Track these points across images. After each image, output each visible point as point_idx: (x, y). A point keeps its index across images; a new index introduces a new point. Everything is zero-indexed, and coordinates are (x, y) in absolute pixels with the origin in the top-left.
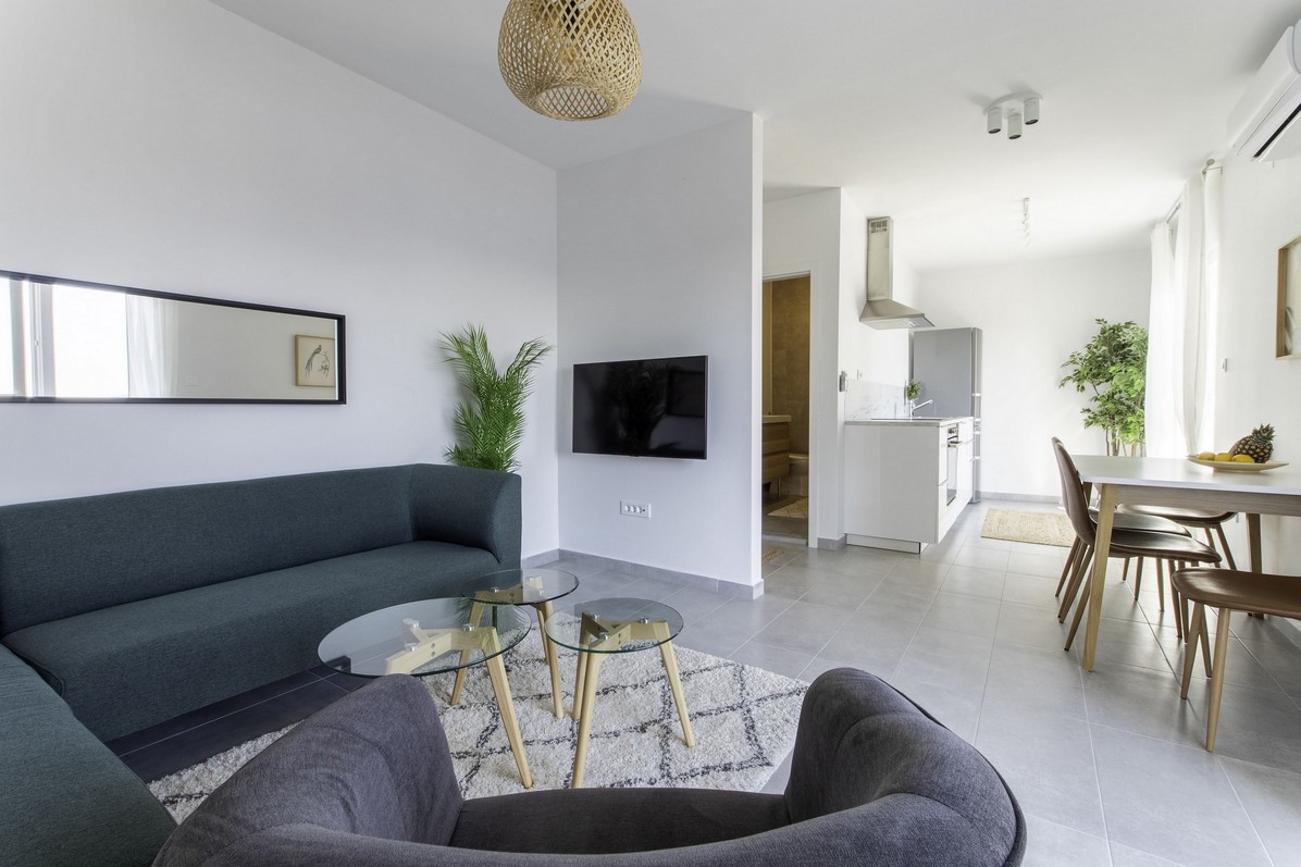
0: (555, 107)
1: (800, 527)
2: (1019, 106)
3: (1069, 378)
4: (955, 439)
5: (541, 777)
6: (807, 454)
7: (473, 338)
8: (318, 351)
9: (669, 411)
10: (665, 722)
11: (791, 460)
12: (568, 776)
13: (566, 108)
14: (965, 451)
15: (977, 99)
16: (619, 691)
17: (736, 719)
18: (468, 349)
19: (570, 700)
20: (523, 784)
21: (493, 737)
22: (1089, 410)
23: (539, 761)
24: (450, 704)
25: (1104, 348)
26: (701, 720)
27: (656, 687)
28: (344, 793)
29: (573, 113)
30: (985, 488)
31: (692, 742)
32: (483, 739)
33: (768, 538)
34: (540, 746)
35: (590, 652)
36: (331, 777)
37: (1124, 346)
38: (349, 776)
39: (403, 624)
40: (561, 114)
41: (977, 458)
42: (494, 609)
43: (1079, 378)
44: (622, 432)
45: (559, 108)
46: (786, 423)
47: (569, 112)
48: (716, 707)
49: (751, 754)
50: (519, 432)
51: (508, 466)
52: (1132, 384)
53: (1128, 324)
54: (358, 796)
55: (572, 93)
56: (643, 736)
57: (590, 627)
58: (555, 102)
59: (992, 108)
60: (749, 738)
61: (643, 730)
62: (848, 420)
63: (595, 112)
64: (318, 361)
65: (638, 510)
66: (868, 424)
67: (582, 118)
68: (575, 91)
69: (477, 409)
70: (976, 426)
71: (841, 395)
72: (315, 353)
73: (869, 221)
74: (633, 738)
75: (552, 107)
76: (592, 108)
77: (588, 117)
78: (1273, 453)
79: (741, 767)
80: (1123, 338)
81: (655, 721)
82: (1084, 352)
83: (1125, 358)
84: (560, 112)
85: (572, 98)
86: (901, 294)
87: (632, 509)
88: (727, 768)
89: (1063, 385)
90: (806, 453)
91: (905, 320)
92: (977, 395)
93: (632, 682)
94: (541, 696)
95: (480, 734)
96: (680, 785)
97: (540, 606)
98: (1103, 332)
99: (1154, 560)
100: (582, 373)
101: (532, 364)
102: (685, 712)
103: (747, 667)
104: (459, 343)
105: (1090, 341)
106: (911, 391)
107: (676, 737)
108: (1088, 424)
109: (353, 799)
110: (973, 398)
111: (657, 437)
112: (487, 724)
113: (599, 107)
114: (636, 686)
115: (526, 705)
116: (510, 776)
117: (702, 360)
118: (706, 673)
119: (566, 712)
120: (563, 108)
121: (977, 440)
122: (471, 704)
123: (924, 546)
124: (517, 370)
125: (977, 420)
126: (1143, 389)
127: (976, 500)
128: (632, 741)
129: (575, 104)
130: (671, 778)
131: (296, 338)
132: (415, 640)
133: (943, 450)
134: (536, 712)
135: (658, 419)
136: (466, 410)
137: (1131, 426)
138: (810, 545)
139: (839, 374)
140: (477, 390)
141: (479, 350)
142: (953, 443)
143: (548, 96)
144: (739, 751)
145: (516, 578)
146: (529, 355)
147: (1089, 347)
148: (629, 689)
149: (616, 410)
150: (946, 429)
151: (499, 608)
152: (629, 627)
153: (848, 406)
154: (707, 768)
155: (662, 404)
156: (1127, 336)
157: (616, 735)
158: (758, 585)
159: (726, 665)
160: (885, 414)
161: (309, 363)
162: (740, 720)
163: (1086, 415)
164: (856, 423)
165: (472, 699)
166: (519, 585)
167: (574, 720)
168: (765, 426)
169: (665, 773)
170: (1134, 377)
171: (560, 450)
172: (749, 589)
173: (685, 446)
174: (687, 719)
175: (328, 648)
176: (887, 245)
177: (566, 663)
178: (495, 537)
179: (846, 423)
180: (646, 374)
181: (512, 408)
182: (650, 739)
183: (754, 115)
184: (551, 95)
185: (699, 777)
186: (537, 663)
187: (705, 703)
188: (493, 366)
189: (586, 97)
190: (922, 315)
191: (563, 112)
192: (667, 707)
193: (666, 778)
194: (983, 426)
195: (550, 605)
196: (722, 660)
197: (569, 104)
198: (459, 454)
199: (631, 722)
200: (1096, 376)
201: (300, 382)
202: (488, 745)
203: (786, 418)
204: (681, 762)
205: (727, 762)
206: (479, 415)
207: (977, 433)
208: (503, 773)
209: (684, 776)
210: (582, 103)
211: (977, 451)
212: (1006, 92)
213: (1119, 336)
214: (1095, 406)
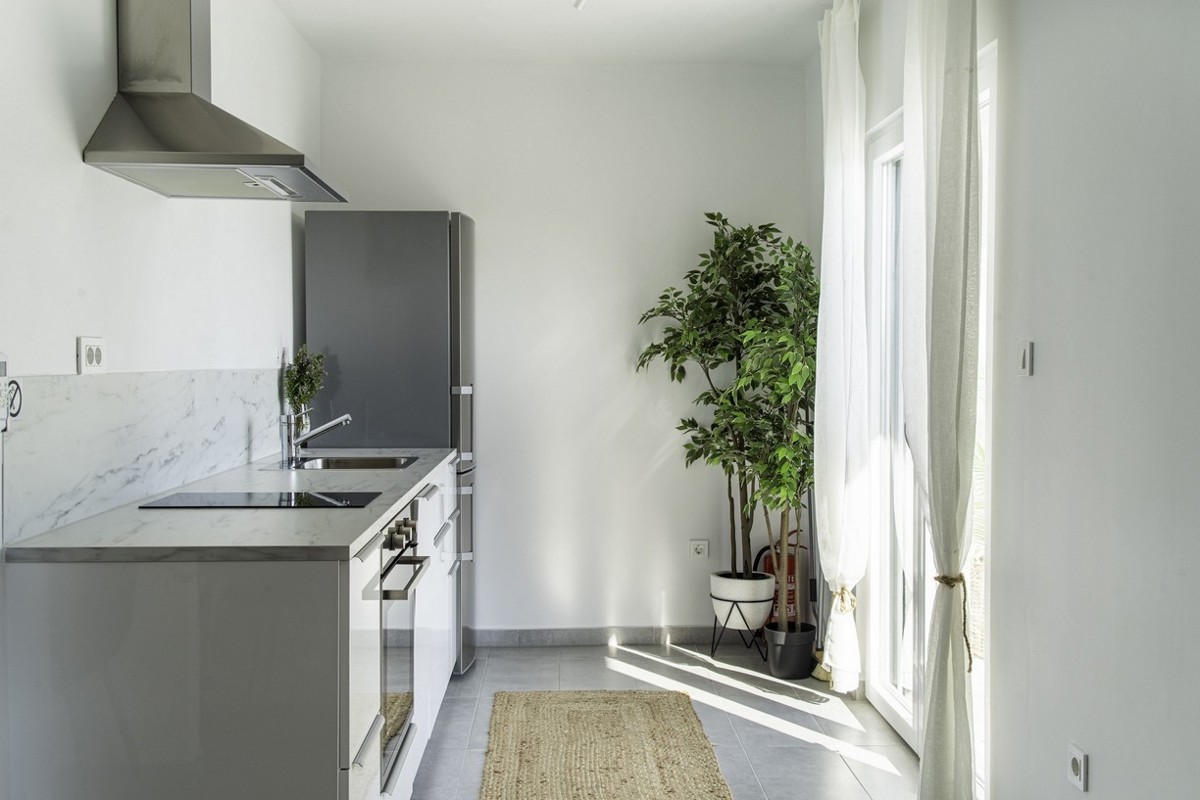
3: (656, 349)
22: (693, 424)
25: (722, 281)
37: (759, 278)
43: (674, 348)
52: (785, 369)
53: (766, 229)
70: (463, 474)
80: (757, 260)
82: (686, 293)
83: (758, 305)
89: (642, 364)
92: (465, 390)
98: (721, 244)
105: (695, 264)
108: (693, 456)
110: (456, 399)
125: (466, 456)
126: (810, 384)
137: (784, 470)
147: (692, 276)
156: (768, 257)
163: (688, 436)
170: (790, 355)
190: (302, 162)
194: (481, 475)
200: (709, 346)
213: (750, 257)
214: (706, 415)
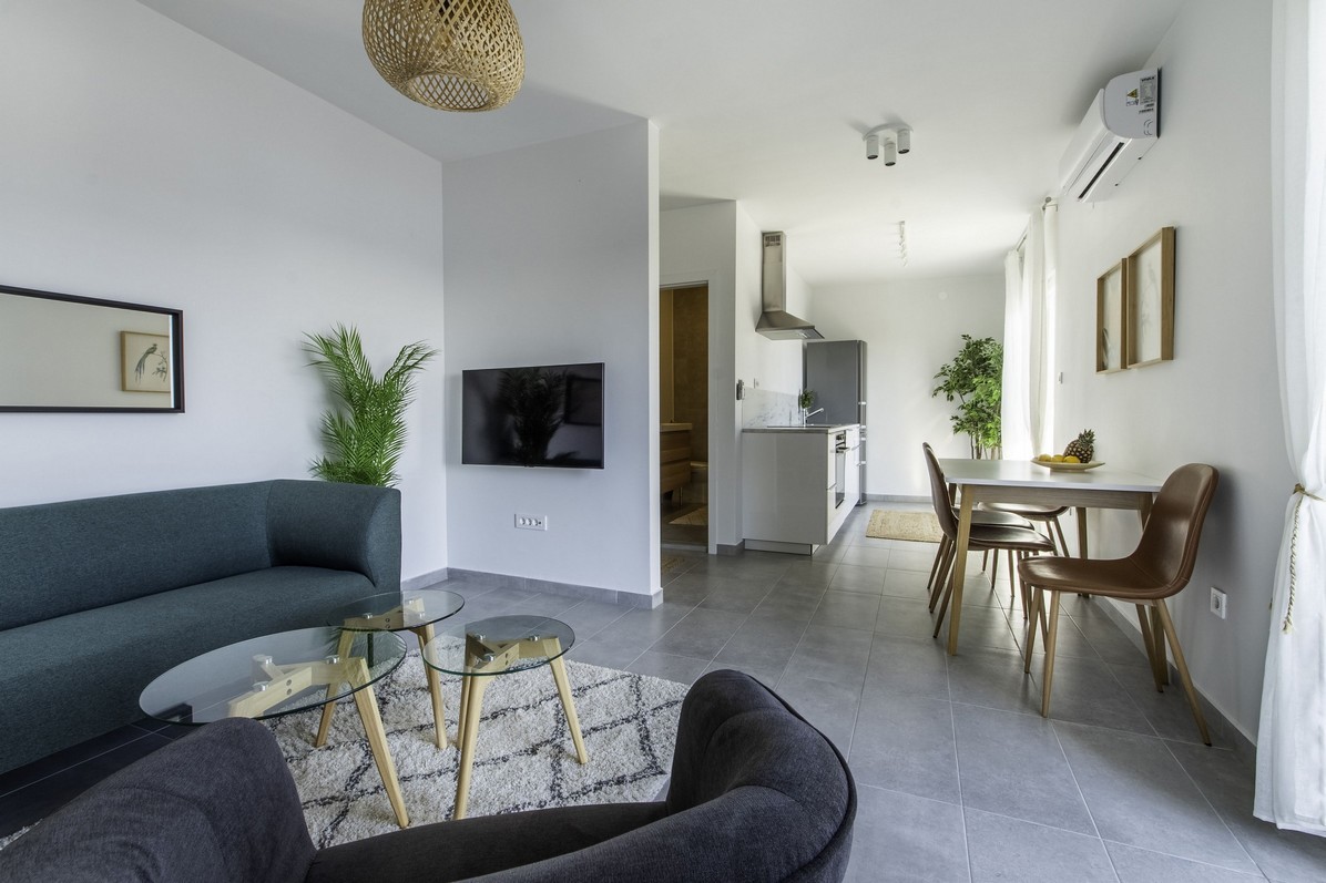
0: (431, 95)
1: (699, 534)
2: (893, 136)
3: (940, 388)
4: (842, 445)
5: (419, 814)
6: (707, 461)
7: (344, 339)
8: (152, 350)
9: (567, 420)
10: (558, 741)
11: (692, 467)
12: (450, 810)
13: (444, 97)
14: (852, 457)
15: (858, 126)
16: (509, 715)
17: (630, 731)
18: (339, 352)
19: (454, 729)
20: (399, 824)
21: (365, 777)
22: (957, 418)
23: (418, 797)
24: (315, 745)
25: (969, 361)
26: (595, 735)
27: (549, 707)
28: (142, 861)
29: (451, 102)
30: (870, 491)
31: (585, 758)
32: (354, 780)
33: (667, 546)
34: (420, 781)
35: (473, 675)
36: (125, 844)
37: (985, 360)
38: (151, 841)
39: (254, 661)
40: (438, 103)
41: (863, 462)
42: (370, 638)
43: (948, 388)
44: (517, 442)
45: (436, 96)
46: (687, 431)
47: (447, 102)
48: (610, 721)
49: (645, 765)
50: (399, 443)
51: (387, 480)
52: (990, 395)
53: (988, 340)
54: (161, 861)
55: (450, 81)
56: (534, 758)
57: (476, 649)
58: (431, 89)
59: (870, 135)
60: (643, 749)
61: (534, 752)
62: (747, 427)
63: (476, 104)
64: (152, 362)
65: (534, 523)
66: (764, 431)
67: (461, 109)
68: (454, 80)
69: (349, 418)
70: (863, 433)
71: (738, 404)
72: (148, 353)
73: (763, 234)
74: (523, 762)
75: (428, 95)
76: (473, 99)
77: (468, 109)
78: (1094, 454)
79: (635, 778)
80: (984, 352)
81: (547, 742)
82: (953, 364)
83: (986, 370)
84: (436, 101)
85: (450, 87)
86: (794, 306)
87: (527, 522)
88: (620, 781)
89: (935, 394)
90: (705, 460)
91: (797, 331)
92: (863, 403)
93: (523, 703)
94: (422, 727)
95: (349, 775)
96: (572, 803)
97: (420, 630)
98: (968, 346)
99: (1006, 551)
100: (472, 379)
101: (414, 370)
102: (578, 729)
103: (643, 677)
104: (327, 345)
105: (957, 355)
106: (805, 400)
107: (569, 756)
108: (956, 430)
109: (155, 866)
110: (859, 406)
111: (554, 448)
112: (359, 763)
113: (480, 99)
114: (528, 707)
115: (404, 739)
116: (384, 817)
117: (599, 367)
118: (603, 686)
119: (450, 741)
120: (440, 97)
121: (863, 445)
122: (340, 744)
123: (815, 547)
124: (398, 374)
125: (863, 427)
126: (1000, 399)
127: (863, 502)
128: (522, 765)
129: (454, 93)
130: (562, 798)
131: (122, 336)
132: (267, 678)
133: (832, 457)
134: (416, 745)
135: (555, 428)
136: (337, 421)
137: (991, 432)
138: (710, 552)
139: (737, 382)
140: (349, 397)
141: (351, 353)
142: (841, 449)
143: (422, 81)
144: (632, 762)
145: (396, 600)
146: (409, 360)
147: (956, 360)
148: (520, 711)
149: (510, 419)
150: (834, 436)
151: (376, 635)
152: (517, 645)
153: (745, 413)
154: (600, 783)
155: (560, 413)
156: (987, 351)
157: (505, 760)
158: (657, 594)
159: (623, 677)
160: (781, 421)
161: (141, 364)
162: (635, 731)
163: (954, 422)
164: (752, 431)
165: (342, 738)
166: (397, 609)
167: (458, 749)
168: (662, 434)
169: (556, 793)
170: (992, 388)
171: (448, 461)
172: (649, 598)
173: (583, 455)
174: (580, 735)
175: (156, 696)
176: (781, 259)
177: (449, 690)
178: (369, 559)
179: (744, 431)
180: (542, 382)
181: (390, 416)
182: (541, 762)
183: (650, 121)
184: (427, 81)
185: (591, 794)
186: (419, 693)
187: (600, 718)
188: (369, 371)
189: (465, 87)
190: (813, 327)
191: (440, 101)
192: (560, 725)
193: (557, 800)
194: (868, 433)
195: (431, 628)
196: (619, 673)
197: (447, 92)
198: (327, 468)
199: (521, 745)
200: (962, 387)
201: (128, 386)
202: (359, 786)
203: (688, 426)
204: (573, 779)
205: (620, 774)
206: (351, 425)
207: (863, 439)
208: (375, 814)
209: (576, 795)
210: (462, 94)
211: (863, 456)
212: (882, 122)
213: (981, 351)
214: (962, 414)
